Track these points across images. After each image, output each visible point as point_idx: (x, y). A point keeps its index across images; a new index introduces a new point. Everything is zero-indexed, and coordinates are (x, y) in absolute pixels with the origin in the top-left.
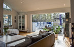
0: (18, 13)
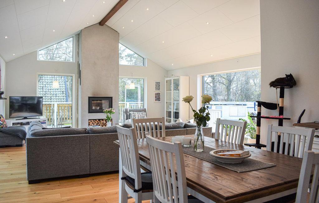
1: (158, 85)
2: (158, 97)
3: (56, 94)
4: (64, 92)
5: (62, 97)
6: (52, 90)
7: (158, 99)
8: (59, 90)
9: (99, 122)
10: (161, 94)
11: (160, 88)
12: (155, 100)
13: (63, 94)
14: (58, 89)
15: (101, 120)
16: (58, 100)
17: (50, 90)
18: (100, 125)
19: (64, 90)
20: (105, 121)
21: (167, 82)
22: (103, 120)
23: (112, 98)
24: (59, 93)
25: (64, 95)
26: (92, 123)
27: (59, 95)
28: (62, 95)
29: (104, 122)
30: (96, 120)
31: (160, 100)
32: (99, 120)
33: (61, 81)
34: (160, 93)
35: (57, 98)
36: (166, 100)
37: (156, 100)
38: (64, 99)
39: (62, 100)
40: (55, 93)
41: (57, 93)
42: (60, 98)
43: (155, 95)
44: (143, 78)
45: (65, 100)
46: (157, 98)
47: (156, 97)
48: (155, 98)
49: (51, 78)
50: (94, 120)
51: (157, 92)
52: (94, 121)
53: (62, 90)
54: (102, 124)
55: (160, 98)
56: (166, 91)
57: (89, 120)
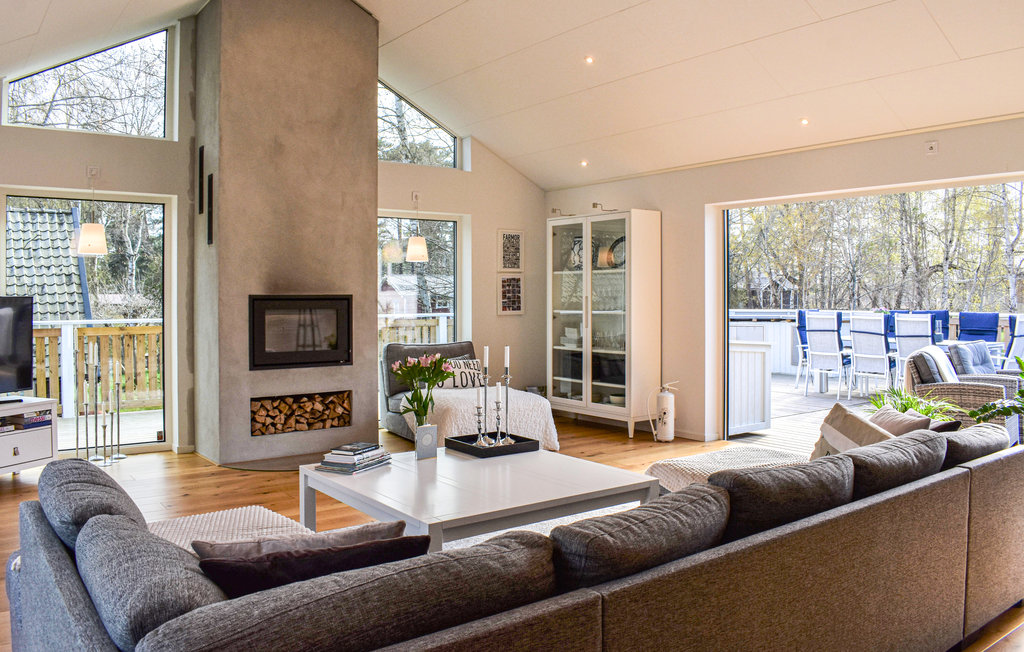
0: (545, 194)
1: (511, 249)
2: (512, 296)
3: (43, 286)
4: (75, 279)
5: (66, 298)
6: (25, 271)
7: (514, 303)
8: (54, 270)
9: (295, 406)
10: (522, 283)
11: (518, 259)
12: (500, 306)
13: (70, 283)
14: (49, 268)
15: (305, 399)
16: (49, 308)
17: (16, 272)
18: (302, 420)
19: (73, 269)
20: (322, 402)
21: (554, 234)
22: (311, 397)
23: (348, 299)
24: (56, 280)
25: (74, 288)
26: (264, 413)
27: (56, 289)
28: (66, 289)
29: (319, 407)
30: (282, 398)
31: (519, 308)
32: (297, 398)
33: (58, 235)
34: (519, 280)
35: (48, 299)
36: (554, 308)
37: (504, 309)
38: (73, 304)
39: (68, 308)
40: (36, 280)
41: (46, 280)
42: (57, 298)
43: (503, 286)
44: (454, 216)
45: (77, 307)
46: (509, 298)
47: (504, 297)
48: (500, 300)
49: (21, 226)
50: (273, 399)
51: (511, 273)
52: (275, 404)
53: (65, 271)
54: (307, 416)
55: (519, 297)
56: (554, 270)
57: (252, 400)
